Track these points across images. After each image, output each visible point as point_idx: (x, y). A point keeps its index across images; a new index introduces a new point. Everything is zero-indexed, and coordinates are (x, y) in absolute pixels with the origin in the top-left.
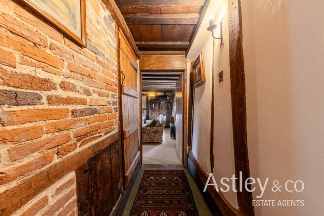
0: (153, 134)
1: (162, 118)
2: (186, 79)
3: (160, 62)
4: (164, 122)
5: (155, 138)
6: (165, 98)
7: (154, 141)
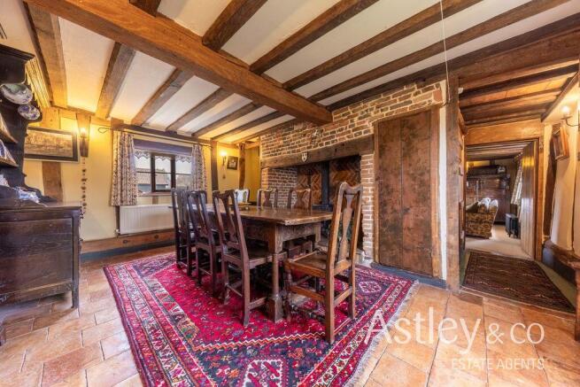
0: (472, 224)
1: (489, 202)
2: (542, 149)
3: (496, 133)
4: (495, 207)
5: (476, 229)
6: (494, 170)
7: (474, 234)
